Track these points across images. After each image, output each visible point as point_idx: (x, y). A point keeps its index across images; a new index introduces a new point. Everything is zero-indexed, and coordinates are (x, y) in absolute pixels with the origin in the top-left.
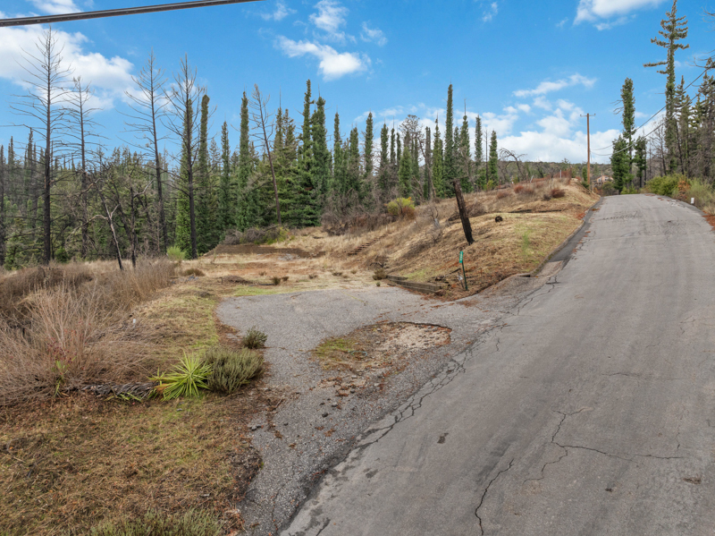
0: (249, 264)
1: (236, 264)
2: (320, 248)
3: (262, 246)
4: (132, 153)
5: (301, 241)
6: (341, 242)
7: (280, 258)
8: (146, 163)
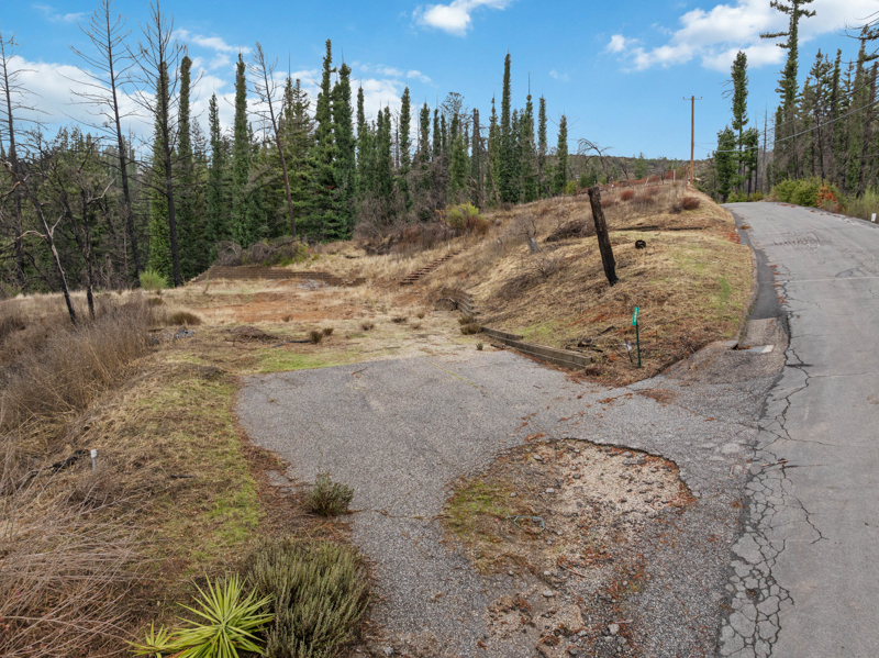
0: (258, 295)
1: (239, 296)
2: (358, 272)
3: (273, 268)
4: (85, 135)
5: (328, 262)
6: (386, 265)
7: (300, 286)
8: (105, 148)
